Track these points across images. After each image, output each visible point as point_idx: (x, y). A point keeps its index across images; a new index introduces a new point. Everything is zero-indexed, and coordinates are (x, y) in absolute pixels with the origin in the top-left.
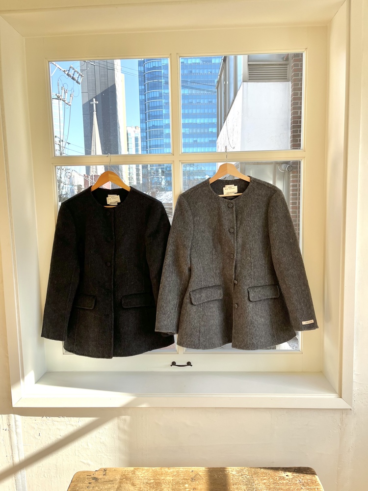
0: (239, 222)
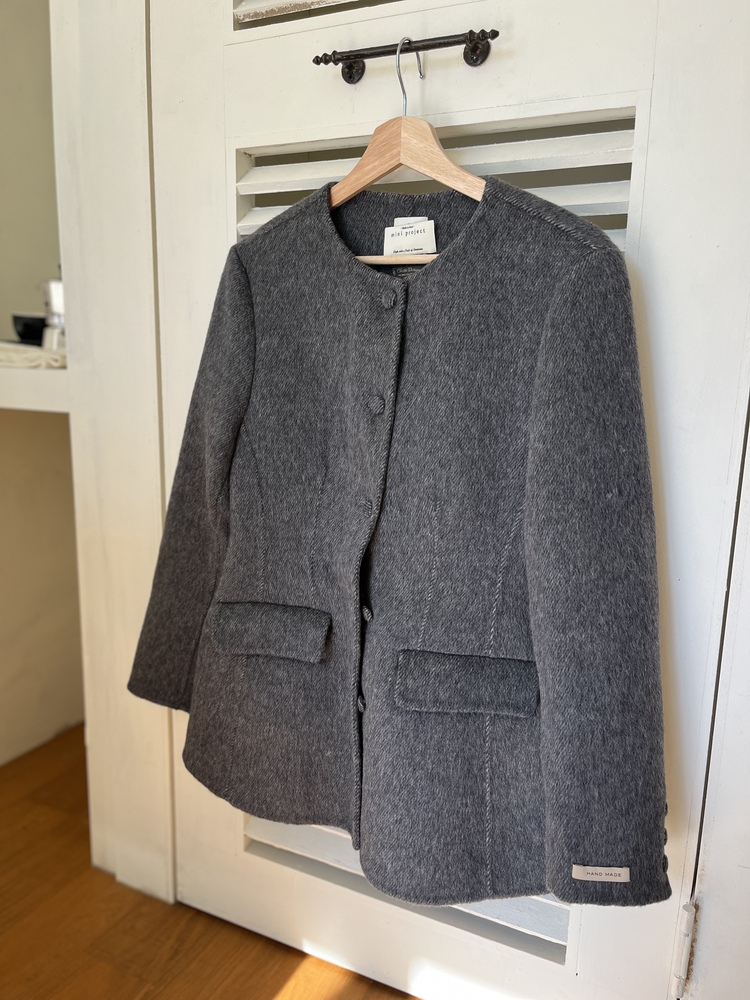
0: (409, 378)
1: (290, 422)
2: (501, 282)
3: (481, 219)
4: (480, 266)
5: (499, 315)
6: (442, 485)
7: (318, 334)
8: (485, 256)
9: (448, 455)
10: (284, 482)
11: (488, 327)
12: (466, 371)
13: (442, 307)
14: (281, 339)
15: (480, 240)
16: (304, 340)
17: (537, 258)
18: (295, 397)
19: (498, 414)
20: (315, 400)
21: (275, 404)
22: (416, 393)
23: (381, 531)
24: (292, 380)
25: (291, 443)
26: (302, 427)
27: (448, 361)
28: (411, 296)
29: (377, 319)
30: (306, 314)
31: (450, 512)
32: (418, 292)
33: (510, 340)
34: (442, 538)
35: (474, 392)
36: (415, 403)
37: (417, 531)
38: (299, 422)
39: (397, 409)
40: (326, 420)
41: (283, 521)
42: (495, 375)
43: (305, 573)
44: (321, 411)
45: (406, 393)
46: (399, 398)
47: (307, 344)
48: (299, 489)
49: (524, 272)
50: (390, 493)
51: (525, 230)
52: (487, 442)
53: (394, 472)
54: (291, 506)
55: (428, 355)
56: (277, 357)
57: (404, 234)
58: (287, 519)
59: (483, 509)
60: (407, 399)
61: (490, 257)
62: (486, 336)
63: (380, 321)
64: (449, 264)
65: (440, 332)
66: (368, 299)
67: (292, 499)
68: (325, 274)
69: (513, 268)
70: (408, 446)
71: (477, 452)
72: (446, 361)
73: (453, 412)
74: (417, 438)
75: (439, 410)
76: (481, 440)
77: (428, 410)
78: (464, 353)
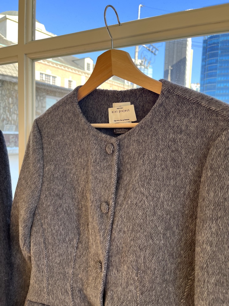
0: (122, 193)
2: (174, 141)
3: (161, 105)
4: (161, 132)
5: (173, 160)
7: (74, 164)
8: (164, 126)
10: (57, 241)
11: (167, 167)
12: (154, 192)
13: (139, 154)
15: (160, 117)
19: (174, 218)
22: (125, 203)
25: (61, 221)
29: (104, 159)
30: (68, 154)
32: (126, 145)
33: (180, 175)
35: (159, 205)
36: (124, 208)
40: (79, 209)
42: (172, 195)
45: (120, 202)
47: (69, 169)
48: (65, 246)
49: (188, 134)
50: (112, 259)
51: (189, 111)
52: (168, 235)
55: (131, 180)
57: (118, 112)
60: (120, 205)
61: (167, 126)
62: (165, 172)
68: (76, 134)
69: (181, 132)
70: (121, 233)
71: (162, 242)
72: (142, 186)
73: (146, 217)
74: (126, 230)
75: (139, 214)
76: (164, 234)
77: (132, 214)
78: (153, 181)
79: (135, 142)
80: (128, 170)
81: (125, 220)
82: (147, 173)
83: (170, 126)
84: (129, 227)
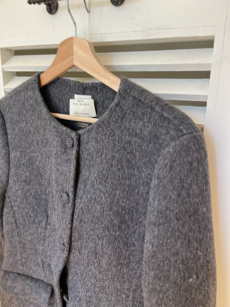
0: (82, 187)
1: (28, 194)
2: (129, 143)
3: (118, 105)
4: (117, 132)
5: (128, 161)
6: (99, 247)
7: (39, 152)
8: (120, 127)
9: (102, 233)
10: (27, 222)
11: (122, 167)
12: (111, 190)
13: (97, 152)
14: (21, 153)
15: (117, 117)
16: (33, 154)
17: (150, 132)
18: (30, 182)
19: (129, 214)
20: (40, 184)
21: (20, 185)
22: (85, 197)
23: (71, 260)
24: (28, 174)
25: (29, 204)
26: (34, 197)
27: (101, 183)
28: (82, 143)
29: (64, 152)
30: (33, 141)
31: (104, 262)
32: (85, 141)
33: (135, 176)
34: (100, 273)
35: (115, 201)
36: (84, 202)
37: (88, 267)
38: (32, 195)
39: (76, 203)
40: (46, 194)
41: (28, 240)
42: (127, 194)
43: (39, 265)
44: (44, 190)
45: (80, 195)
46: (77, 197)
47: (34, 157)
48: (35, 226)
49: (142, 139)
50: (74, 244)
51: (143, 114)
52: (123, 228)
53: (75, 234)
54: (31, 234)
55: (90, 177)
56: (20, 162)
57: (79, 104)
58: (30, 240)
59: (122, 261)
60: (81, 198)
61: (123, 128)
62: (121, 172)
63: (66, 154)
64: (100, 129)
65: (96, 166)
66: (60, 140)
67: (32, 231)
68: (39, 123)
69: (136, 136)
70: (82, 223)
71: (118, 233)
72: (100, 183)
73: (104, 211)
74: (86, 220)
75: (97, 208)
76: (120, 227)
77: (91, 207)
78: (109, 180)
79: (94, 139)
80: (87, 165)
81: (85, 212)
82: (105, 172)
83: (126, 128)
84: (88, 218)
